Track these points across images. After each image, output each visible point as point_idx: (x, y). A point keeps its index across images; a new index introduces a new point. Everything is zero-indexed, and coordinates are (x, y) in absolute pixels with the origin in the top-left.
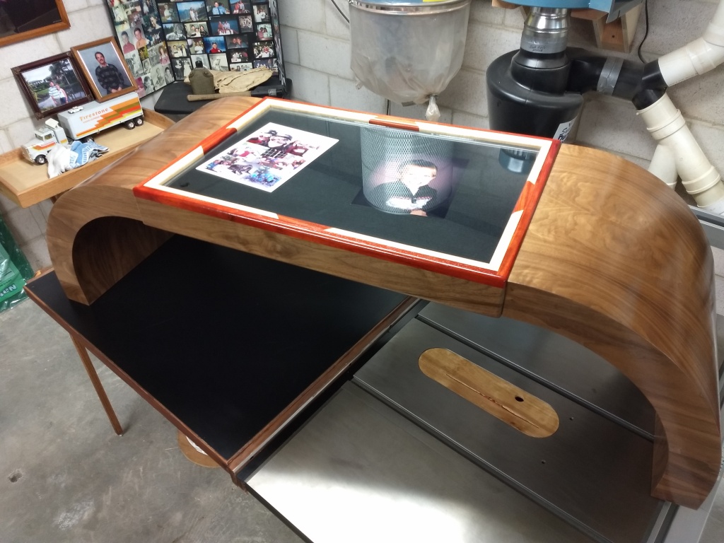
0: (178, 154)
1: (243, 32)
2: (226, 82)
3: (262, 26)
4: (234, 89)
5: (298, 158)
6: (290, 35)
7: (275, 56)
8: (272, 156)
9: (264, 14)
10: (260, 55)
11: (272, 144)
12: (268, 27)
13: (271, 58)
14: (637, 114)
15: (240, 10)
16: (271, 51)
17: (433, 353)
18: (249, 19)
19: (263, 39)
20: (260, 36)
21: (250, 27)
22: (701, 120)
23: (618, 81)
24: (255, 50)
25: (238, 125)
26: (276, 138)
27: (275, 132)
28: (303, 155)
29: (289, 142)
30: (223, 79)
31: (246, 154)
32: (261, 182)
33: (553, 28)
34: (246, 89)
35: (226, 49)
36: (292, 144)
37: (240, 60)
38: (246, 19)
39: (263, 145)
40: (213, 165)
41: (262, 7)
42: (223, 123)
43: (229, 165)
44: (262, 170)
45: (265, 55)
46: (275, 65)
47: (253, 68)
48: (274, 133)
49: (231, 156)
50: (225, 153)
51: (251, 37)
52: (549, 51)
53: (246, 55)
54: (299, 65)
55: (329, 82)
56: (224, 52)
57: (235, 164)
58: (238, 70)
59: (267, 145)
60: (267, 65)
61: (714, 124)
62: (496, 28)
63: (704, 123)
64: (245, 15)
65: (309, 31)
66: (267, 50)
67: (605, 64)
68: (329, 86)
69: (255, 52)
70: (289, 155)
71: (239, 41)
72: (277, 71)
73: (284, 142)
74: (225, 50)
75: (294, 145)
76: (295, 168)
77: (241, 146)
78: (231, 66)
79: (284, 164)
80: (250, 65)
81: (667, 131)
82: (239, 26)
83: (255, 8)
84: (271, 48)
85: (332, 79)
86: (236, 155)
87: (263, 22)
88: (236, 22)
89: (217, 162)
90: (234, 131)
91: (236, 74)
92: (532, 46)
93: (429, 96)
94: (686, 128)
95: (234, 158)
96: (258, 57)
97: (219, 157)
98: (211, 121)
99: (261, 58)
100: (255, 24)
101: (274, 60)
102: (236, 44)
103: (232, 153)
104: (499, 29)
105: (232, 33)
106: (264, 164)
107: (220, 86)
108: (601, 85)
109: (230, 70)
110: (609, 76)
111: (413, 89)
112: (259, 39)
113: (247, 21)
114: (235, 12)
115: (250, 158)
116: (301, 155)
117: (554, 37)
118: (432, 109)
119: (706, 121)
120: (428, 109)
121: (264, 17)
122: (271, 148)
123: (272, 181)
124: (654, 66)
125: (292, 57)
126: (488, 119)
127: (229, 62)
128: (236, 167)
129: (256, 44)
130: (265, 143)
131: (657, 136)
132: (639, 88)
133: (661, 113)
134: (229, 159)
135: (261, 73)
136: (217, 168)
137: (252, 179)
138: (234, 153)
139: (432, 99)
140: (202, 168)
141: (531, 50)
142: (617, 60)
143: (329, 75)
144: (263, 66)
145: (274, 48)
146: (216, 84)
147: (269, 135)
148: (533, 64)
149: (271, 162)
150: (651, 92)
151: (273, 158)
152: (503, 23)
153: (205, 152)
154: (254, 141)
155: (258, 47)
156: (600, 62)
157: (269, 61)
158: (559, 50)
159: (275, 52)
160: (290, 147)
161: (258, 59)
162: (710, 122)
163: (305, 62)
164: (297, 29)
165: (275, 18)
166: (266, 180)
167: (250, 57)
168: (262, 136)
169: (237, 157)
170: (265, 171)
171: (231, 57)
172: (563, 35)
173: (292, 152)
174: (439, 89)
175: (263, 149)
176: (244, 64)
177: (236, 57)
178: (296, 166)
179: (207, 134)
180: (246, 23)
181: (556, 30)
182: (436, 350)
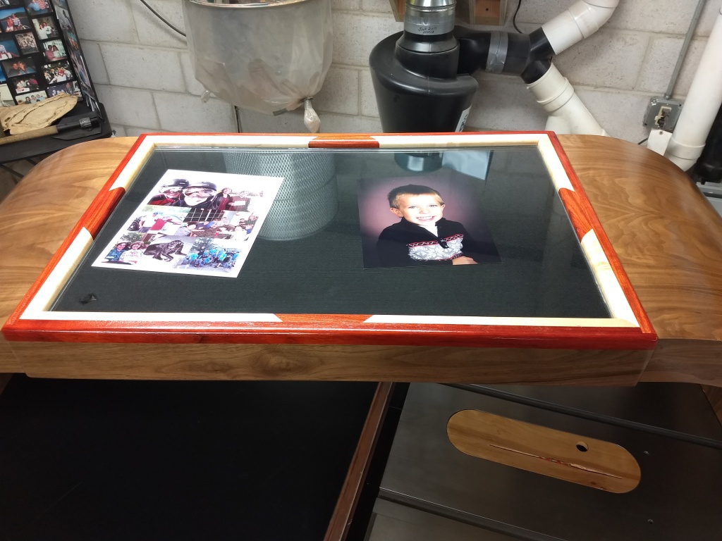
0: (53, 248)
1: (25, 54)
2: (16, 120)
3: (50, 43)
4: (31, 126)
5: (244, 216)
6: (90, 50)
7: (75, 77)
8: (203, 219)
9: (50, 28)
10: (54, 79)
11: (191, 201)
12: (59, 44)
13: (69, 81)
14: (528, 88)
15: (15, 26)
16: (68, 72)
17: (458, 419)
18: (30, 36)
19: (54, 60)
20: (50, 56)
21: (33, 46)
22: (583, 85)
23: (508, 56)
24: (46, 74)
25: (124, 180)
26: (192, 190)
27: (184, 181)
28: (249, 208)
29: (214, 193)
30: (12, 116)
31: (159, 224)
32: (210, 264)
33: (440, 5)
34: (47, 124)
35: (6, 77)
36: (221, 195)
37: (28, 90)
38: (26, 37)
39: (177, 205)
40: (117, 252)
41: (44, 20)
42: (99, 184)
43: (142, 247)
44: (201, 245)
45: (60, 79)
46: (77, 89)
47: (48, 97)
48: (183, 184)
49: (137, 232)
50: (124, 230)
51: (38, 59)
52: (439, 32)
53: (34, 81)
54: (109, 84)
55: (153, 98)
56: (3, 83)
57: (152, 243)
58: (28, 102)
59: (184, 205)
60: (66, 91)
61: (596, 87)
62: (354, 14)
63: (586, 88)
64: (25, 32)
65: (115, 42)
66: (63, 72)
67: (491, 40)
68: (154, 104)
69: (47, 76)
70: (227, 213)
71: (22, 66)
72: (80, 95)
73: (208, 195)
74: (4, 80)
75: (225, 196)
76: (249, 232)
77: (144, 213)
78: (18, 98)
79: (228, 228)
80: (43, 93)
81: (561, 101)
82: (18, 47)
83: (35, 21)
84: (67, 69)
85: (157, 96)
86: (145, 230)
87: (50, 38)
88: (12, 43)
89: (120, 249)
90: (121, 191)
91: (28, 108)
92: (421, 28)
93: (303, 100)
94: (575, 96)
95: (143, 235)
96: (51, 82)
97: (118, 239)
98: (77, 184)
99: (56, 84)
100: (40, 42)
101: (74, 83)
102: (19, 70)
103: (136, 226)
104: (357, 15)
105: (10, 57)
106: (199, 235)
107: (10, 125)
108: (490, 62)
109: (16, 104)
110: (498, 52)
111: (285, 94)
112: (49, 60)
113: (28, 40)
114: (8, 29)
115: (170, 229)
116: (244, 209)
117: (442, 16)
118: (310, 116)
119: (588, 85)
120: (306, 115)
121: (49, 32)
122: (193, 208)
123: (227, 260)
124: (539, 34)
125: (99, 77)
126: (379, 119)
127: (14, 94)
128: (154, 247)
129: (46, 67)
130: (179, 201)
131: (550, 108)
132: (529, 61)
133: (552, 85)
134: (138, 238)
135: (62, 102)
136: (126, 256)
137: (194, 264)
138: (140, 227)
139: (307, 103)
140: (100, 262)
141: (421, 33)
142: (501, 33)
143: (152, 91)
144: (61, 93)
145: (72, 68)
146: (4, 124)
147: (177, 189)
148: (423, 47)
149: (206, 228)
150: (540, 64)
151: (206, 223)
152: (361, 8)
153: (94, 236)
154: (159, 200)
155: (49, 70)
156: (485, 39)
157: (68, 85)
158: (448, 30)
159: (74, 73)
160: (220, 200)
161: (52, 85)
162: (592, 85)
163: (117, 79)
164: (98, 42)
165: (70, 30)
166: (216, 260)
167: (41, 84)
168: (168, 192)
169: (150, 232)
170: (206, 245)
171: (16, 87)
172: (451, 13)
173: (228, 207)
174: (313, 90)
175: (182, 212)
176: (35, 94)
177: (21, 86)
178: (248, 227)
179: (84, 204)
180: (27, 41)
181: (443, 7)
182: (460, 415)
